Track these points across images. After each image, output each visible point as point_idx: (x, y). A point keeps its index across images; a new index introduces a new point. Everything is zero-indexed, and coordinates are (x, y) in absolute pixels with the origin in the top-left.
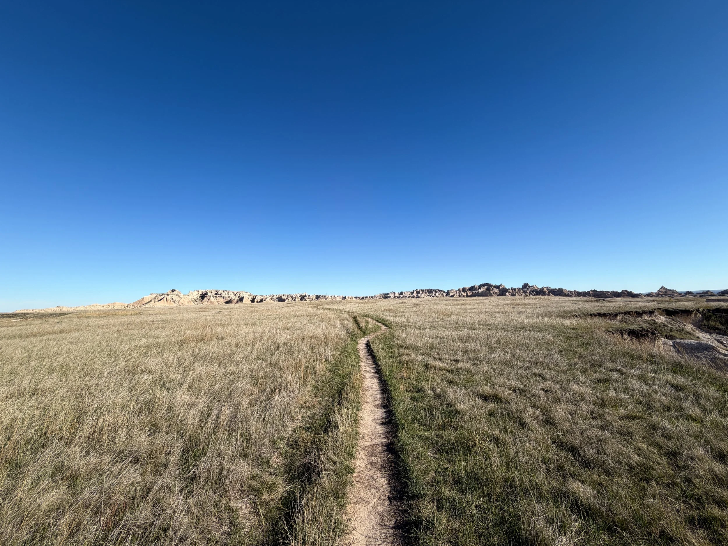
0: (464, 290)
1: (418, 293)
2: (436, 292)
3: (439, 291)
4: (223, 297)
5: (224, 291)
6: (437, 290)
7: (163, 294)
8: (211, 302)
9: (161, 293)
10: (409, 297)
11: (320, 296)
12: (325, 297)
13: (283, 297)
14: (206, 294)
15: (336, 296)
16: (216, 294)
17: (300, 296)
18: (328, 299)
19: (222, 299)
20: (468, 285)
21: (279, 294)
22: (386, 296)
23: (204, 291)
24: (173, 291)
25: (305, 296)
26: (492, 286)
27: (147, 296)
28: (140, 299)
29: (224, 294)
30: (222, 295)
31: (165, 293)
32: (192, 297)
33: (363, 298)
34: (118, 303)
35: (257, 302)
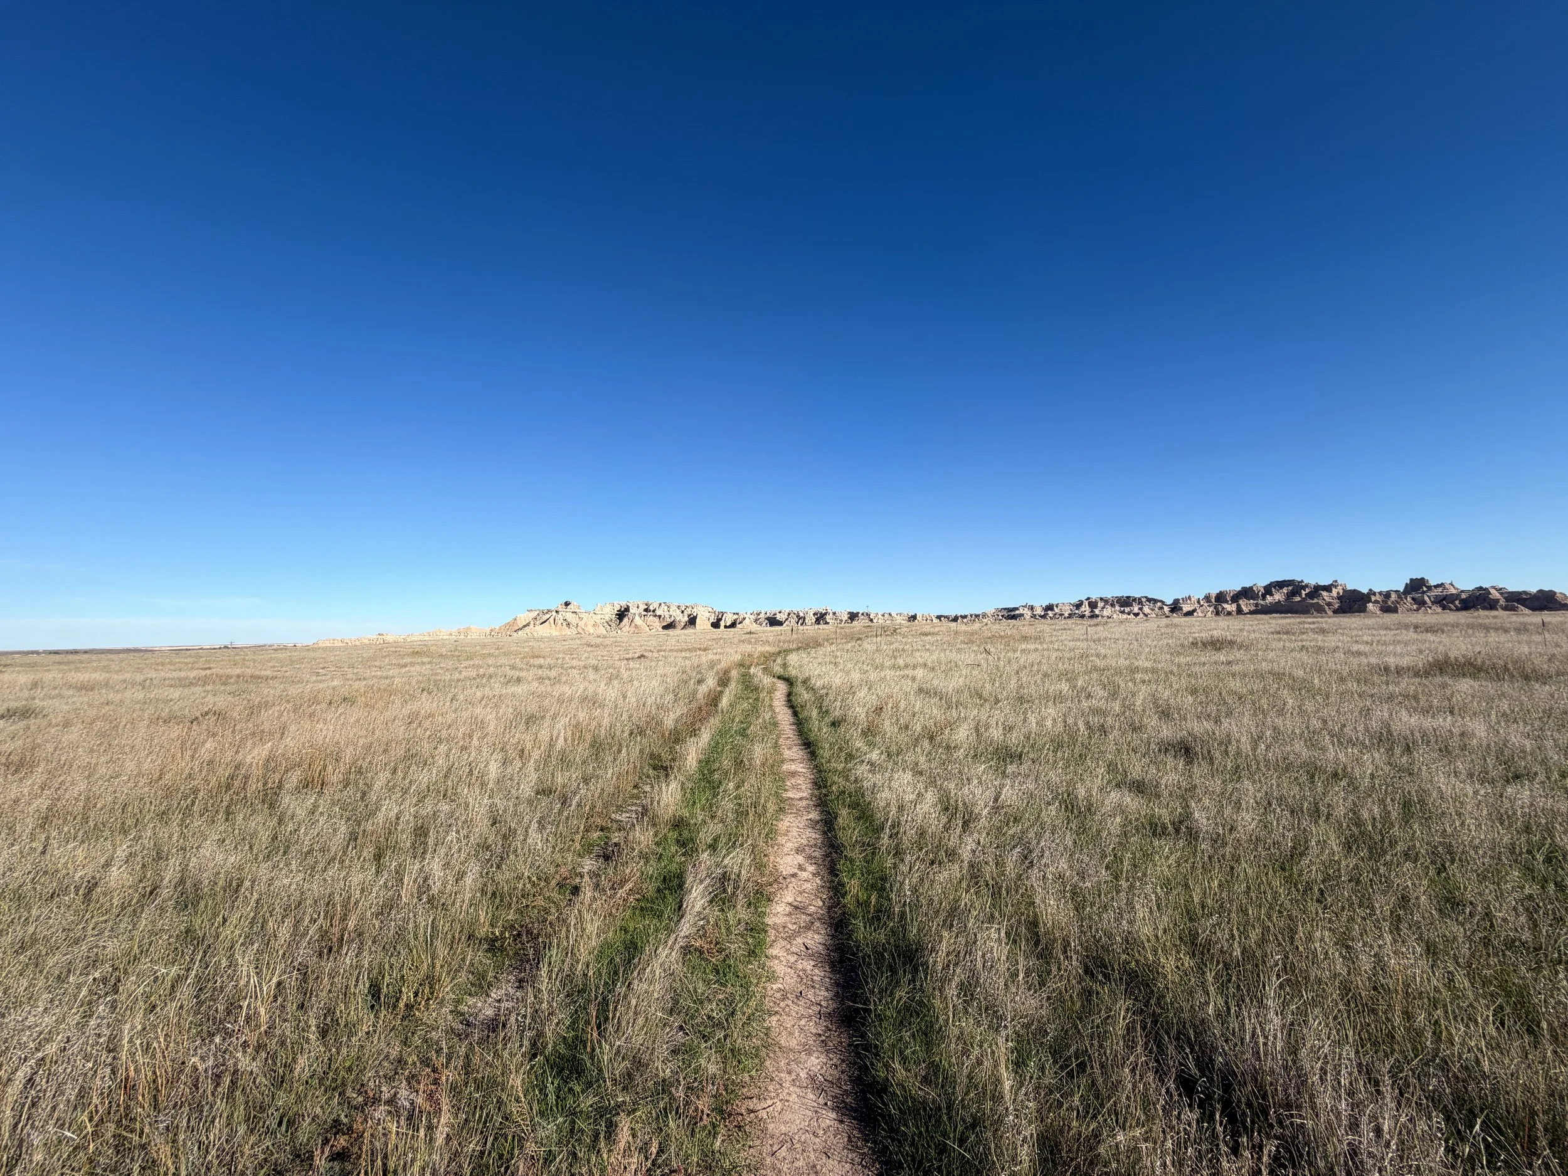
0: (1221, 598)
1: (1093, 605)
2: (1140, 602)
3: (1149, 600)
4: (660, 616)
5: (660, 604)
6: (1144, 600)
7: (549, 611)
8: (636, 627)
9: (545, 609)
10: (1070, 616)
11: (858, 613)
12: (868, 615)
13: (778, 617)
14: (627, 609)
15: (894, 614)
16: (646, 610)
17: (814, 614)
18: (875, 621)
19: (656, 619)
20: (1234, 585)
21: (769, 608)
22: (1011, 614)
23: (624, 604)
24: (567, 604)
25: (826, 614)
26: (1307, 586)
27: (522, 615)
28: (510, 619)
29: (661, 609)
30: (658, 613)
31: (553, 609)
32: (602, 616)
33: (955, 619)
34: (474, 627)
35: (726, 627)
